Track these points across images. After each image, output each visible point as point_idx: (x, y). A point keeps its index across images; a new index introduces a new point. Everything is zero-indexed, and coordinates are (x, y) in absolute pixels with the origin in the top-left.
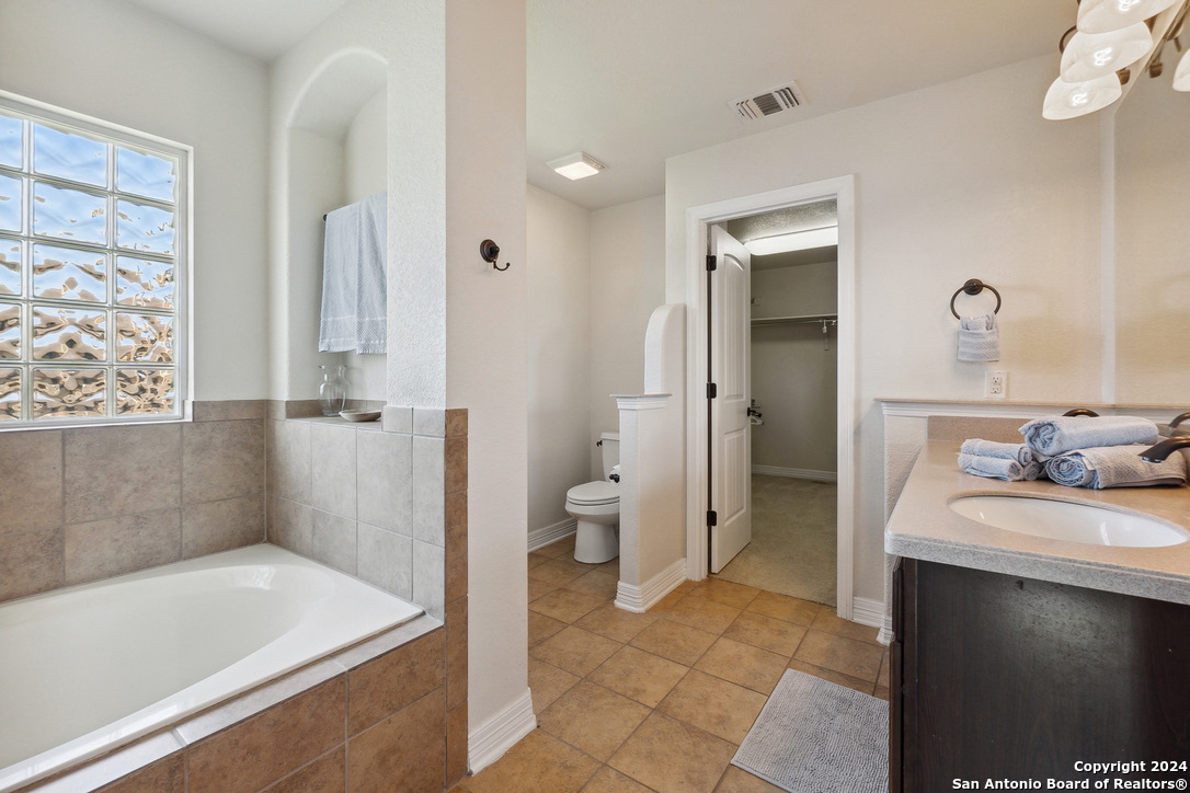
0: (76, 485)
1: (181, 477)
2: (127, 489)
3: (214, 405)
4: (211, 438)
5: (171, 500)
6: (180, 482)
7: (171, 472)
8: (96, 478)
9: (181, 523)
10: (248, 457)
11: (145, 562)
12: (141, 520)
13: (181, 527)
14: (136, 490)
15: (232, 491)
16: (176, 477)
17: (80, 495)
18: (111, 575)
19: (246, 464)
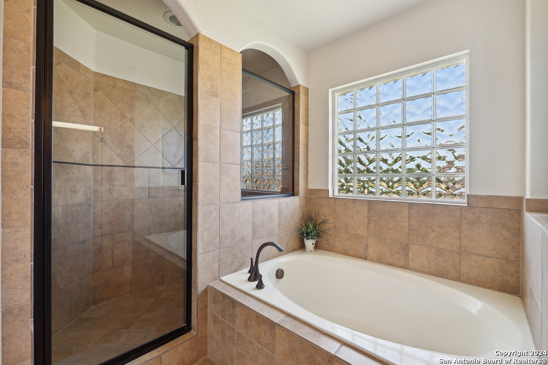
0: (413, 227)
1: (460, 236)
2: (433, 235)
3: (481, 197)
4: (479, 217)
5: (455, 247)
6: (460, 238)
7: (455, 232)
8: (420, 226)
9: (460, 261)
10: (507, 234)
11: (441, 274)
12: (439, 252)
13: (460, 263)
14: (437, 236)
15: (494, 253)
16: (457, 235)
17: (415, 232)
18: (426, 273)
19: (505, 238)
